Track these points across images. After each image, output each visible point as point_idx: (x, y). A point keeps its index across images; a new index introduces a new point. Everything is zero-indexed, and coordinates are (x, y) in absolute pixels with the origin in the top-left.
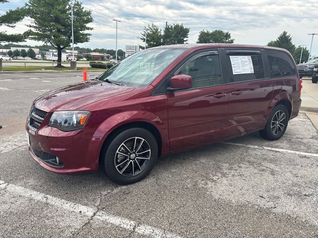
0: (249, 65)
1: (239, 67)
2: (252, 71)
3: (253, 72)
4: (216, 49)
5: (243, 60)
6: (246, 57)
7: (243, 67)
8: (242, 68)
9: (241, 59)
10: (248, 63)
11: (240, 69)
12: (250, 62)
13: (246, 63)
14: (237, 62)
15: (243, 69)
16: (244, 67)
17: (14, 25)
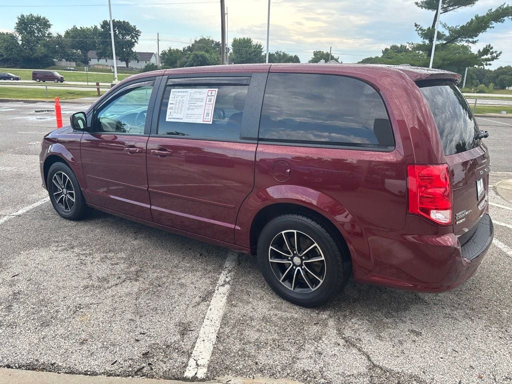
0: (203, 107)
1: (181, 110)
2: (209, 120)
3: (211, 123)
4: (153, 78)
5: (198, 96)
6: (205, 91)
7: (188, 109)
8: (187, 112)
9: (192, 94)
10: (203, 104)
11: (182, 113)
12: (210, 101)
13: (198, 103)
14: (181, 99)
15: (187, 114)
16: (193, 109)
17: (475, 39)
